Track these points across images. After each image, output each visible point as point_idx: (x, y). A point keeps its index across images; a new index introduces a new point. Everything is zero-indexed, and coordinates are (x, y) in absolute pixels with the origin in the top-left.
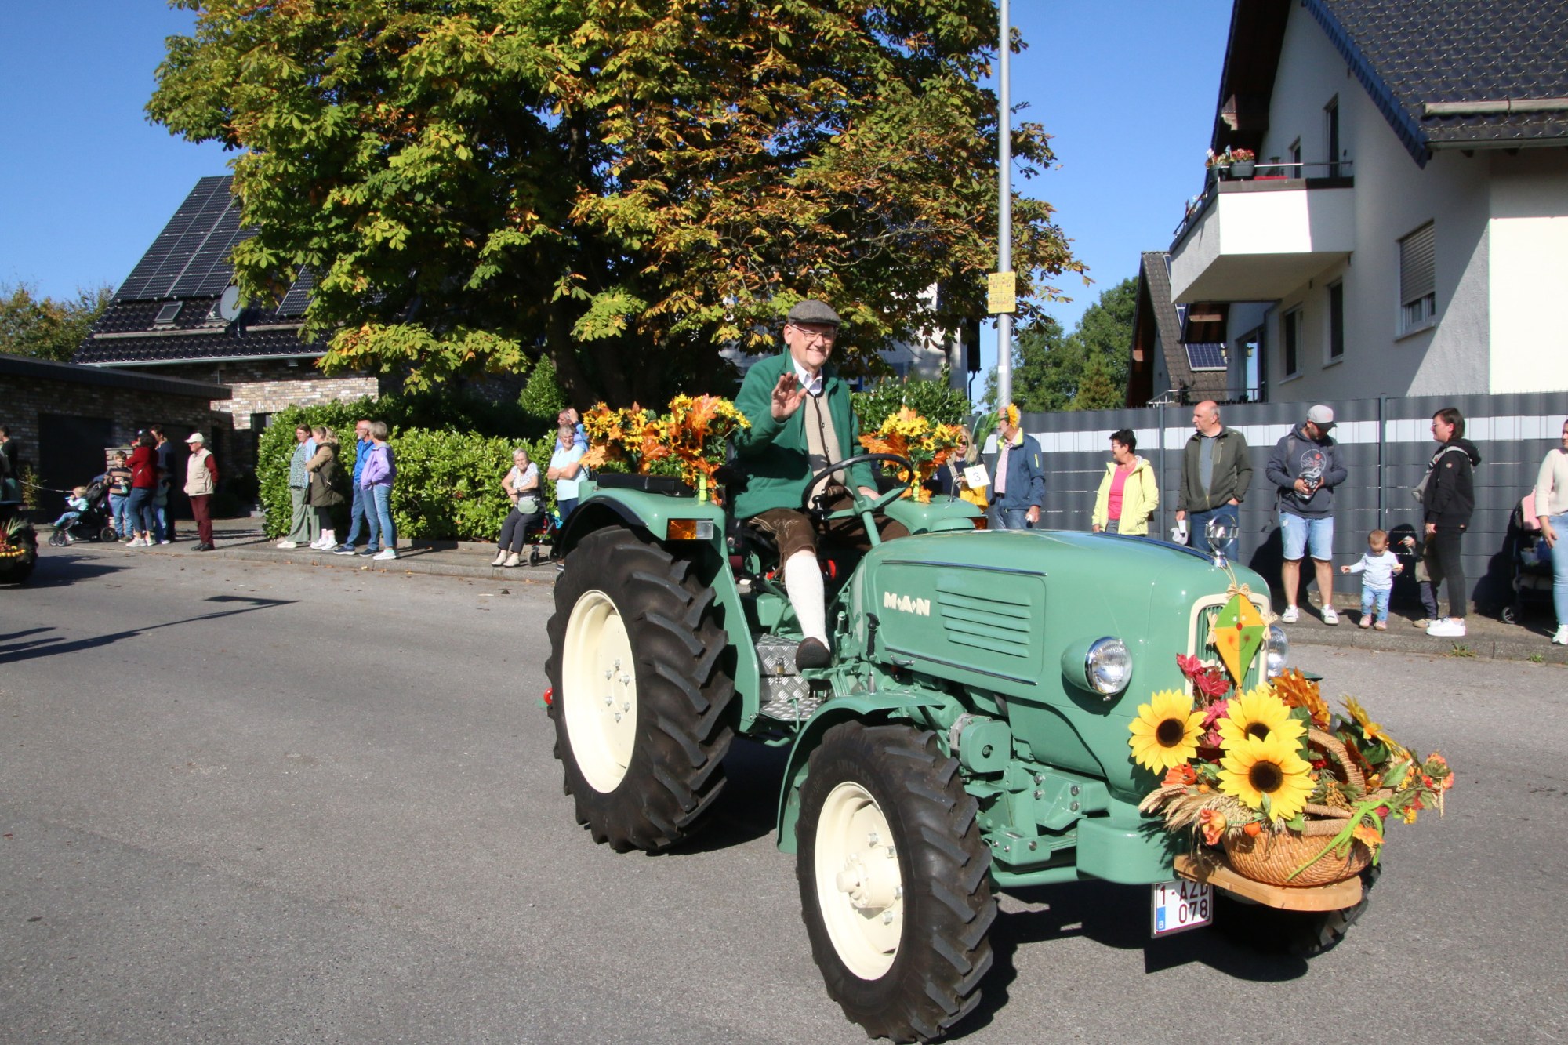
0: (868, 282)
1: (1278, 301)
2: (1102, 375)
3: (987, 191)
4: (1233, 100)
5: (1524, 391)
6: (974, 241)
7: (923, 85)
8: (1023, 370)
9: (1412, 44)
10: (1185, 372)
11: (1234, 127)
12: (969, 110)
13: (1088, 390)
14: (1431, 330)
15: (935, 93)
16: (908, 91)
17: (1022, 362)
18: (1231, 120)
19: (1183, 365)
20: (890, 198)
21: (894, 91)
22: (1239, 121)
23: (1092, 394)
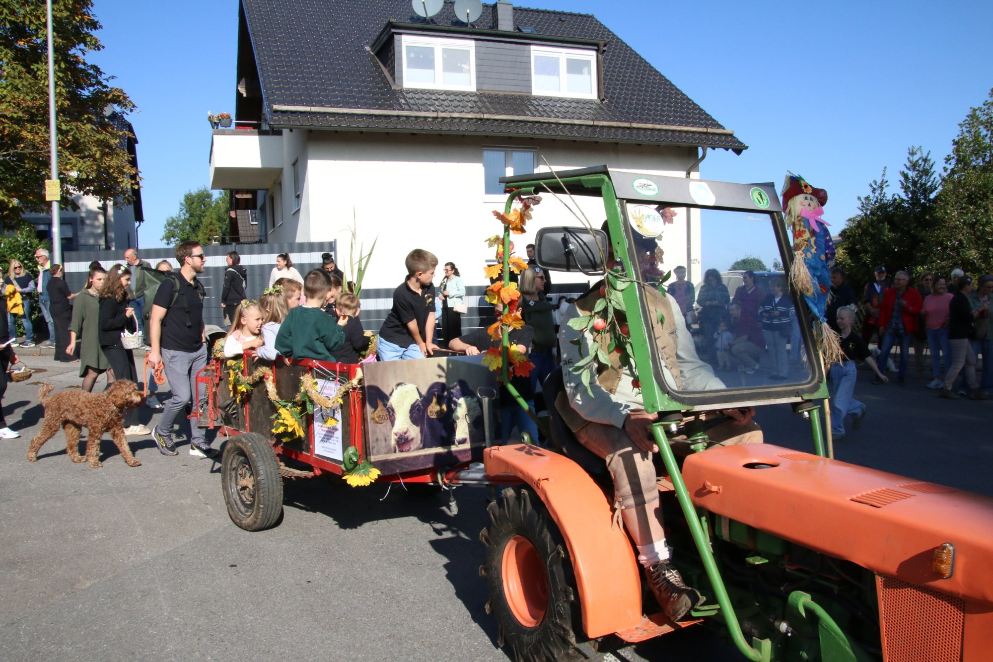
0: (11, 175)
1: (267, 190)
2: (214, 225)
3: (72, 129)
4: (243, 81)
5: (321, 241)
6: (66, 156)
7: (32, 67)
8: (188, 220)
9: (284, 72)
10: (248, 225)
11: (245, 95)
12: (62, 84)
13: (206, 234)
14: (299, 210)
15: (39, 73)
16: (24, 70)
17: (188, 215)
18: (243, 91)
19: (247, 221)
20: (6, 132)
21: (13, 69)
22: (247, 92)
23: (207, 236)
